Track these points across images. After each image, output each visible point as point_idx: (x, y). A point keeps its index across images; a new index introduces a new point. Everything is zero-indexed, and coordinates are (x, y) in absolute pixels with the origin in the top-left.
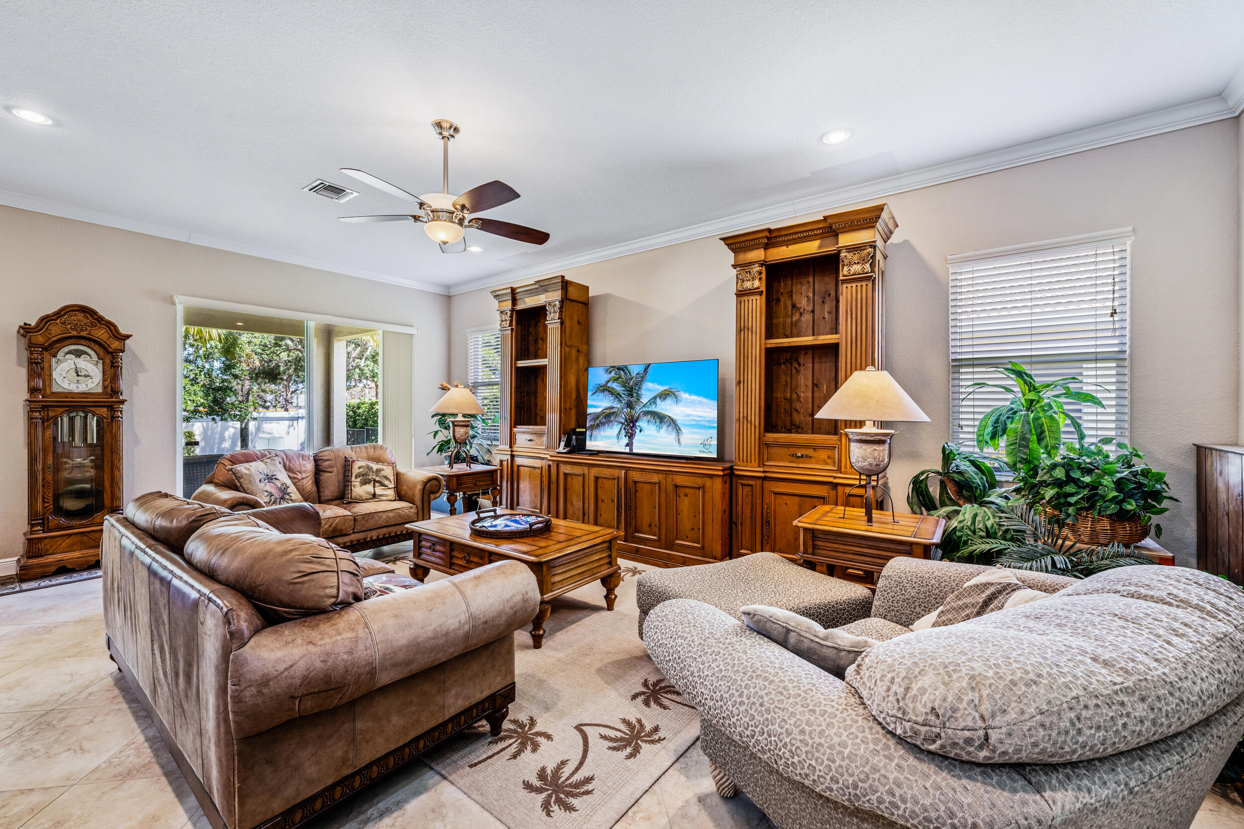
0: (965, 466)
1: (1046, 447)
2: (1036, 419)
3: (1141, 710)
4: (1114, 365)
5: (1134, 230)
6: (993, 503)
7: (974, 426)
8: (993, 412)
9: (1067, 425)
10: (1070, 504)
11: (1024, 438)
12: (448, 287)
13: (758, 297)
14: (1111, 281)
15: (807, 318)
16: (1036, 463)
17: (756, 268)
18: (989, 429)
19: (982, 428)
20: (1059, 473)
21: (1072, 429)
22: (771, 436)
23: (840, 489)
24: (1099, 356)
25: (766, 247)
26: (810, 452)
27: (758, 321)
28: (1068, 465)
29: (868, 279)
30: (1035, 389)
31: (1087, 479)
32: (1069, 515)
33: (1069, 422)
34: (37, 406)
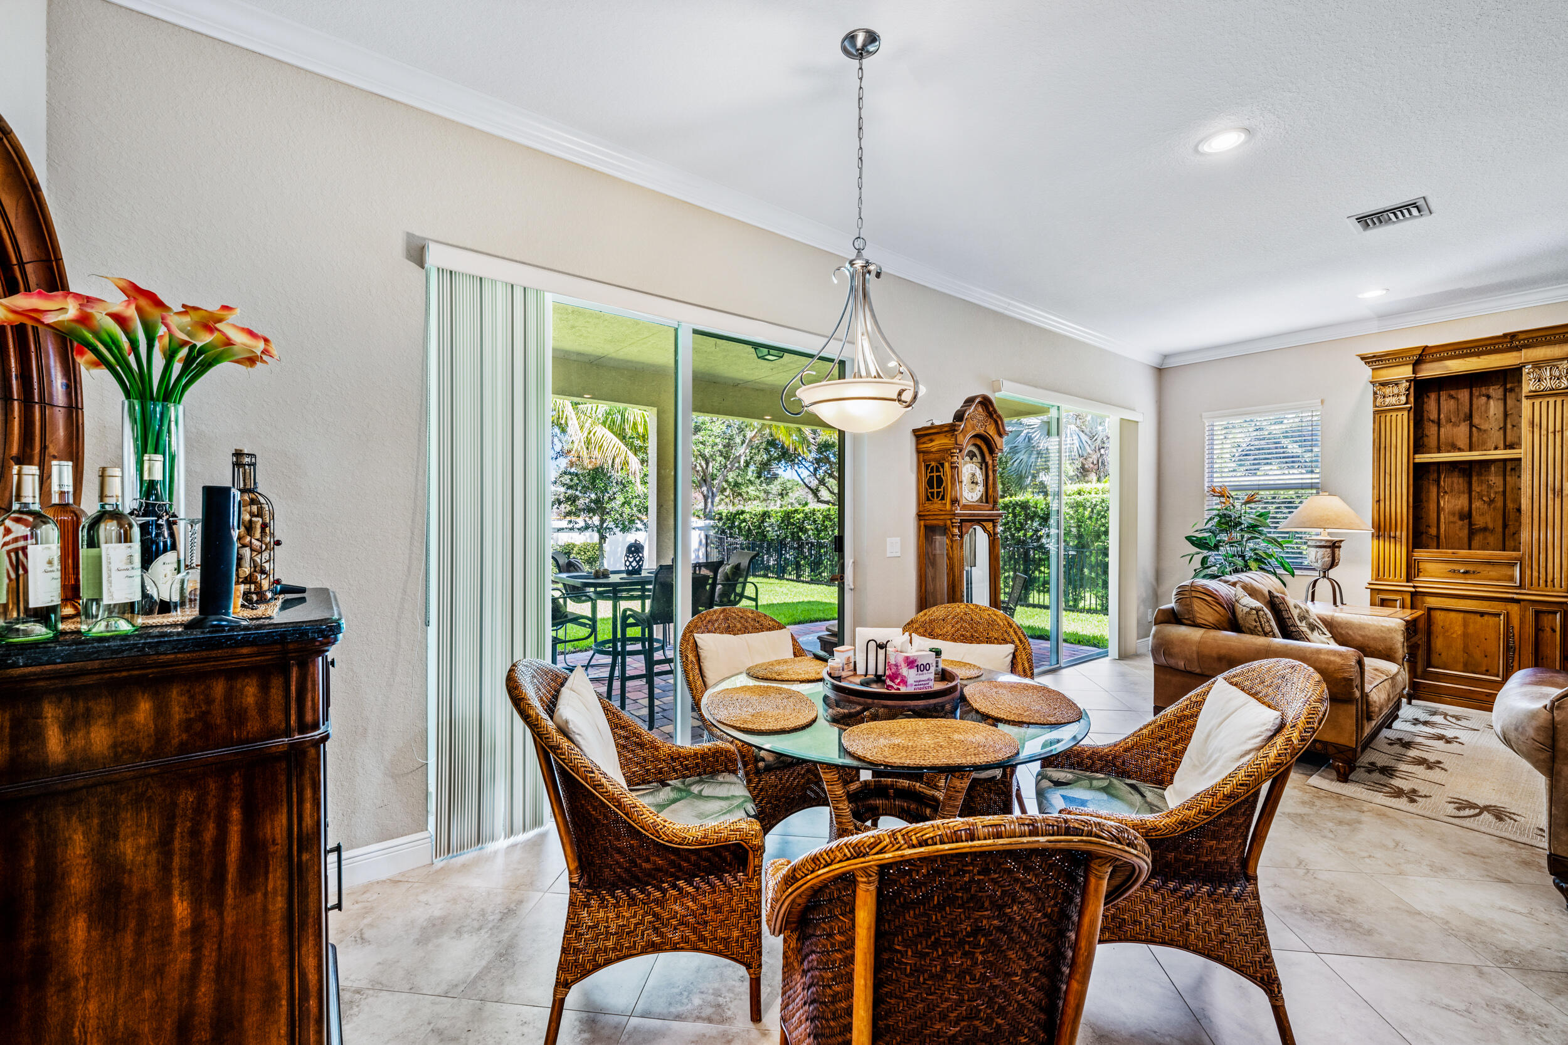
34: (958, 519)
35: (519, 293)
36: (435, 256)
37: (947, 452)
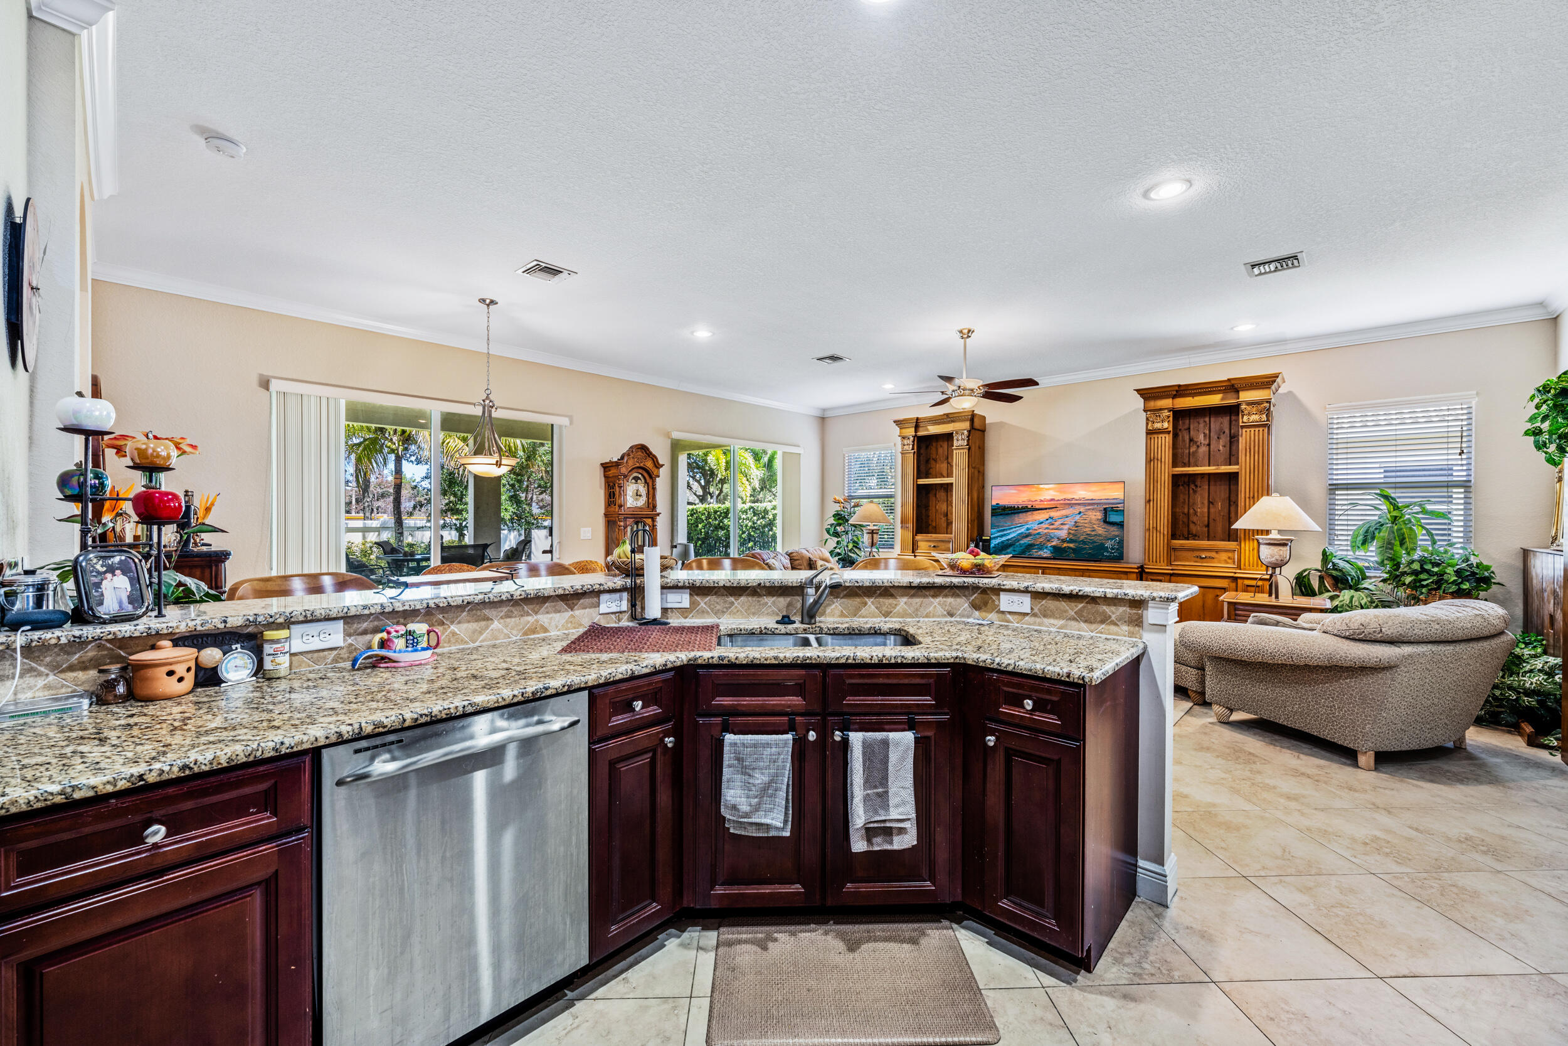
0: (1342, 564)
1: (1407, 549)
2: (1399, 529)
3: (1437, 627)
4: (1462, 490)
5: (1477, 394)
6: (1367, 589)
7: (1348, 535)
8: (1364, 524)
9: (1423, 535)
10: (1423, 586)
11: (1390, 543)
12: (824, 410)
13: (1167, 436)
14: (1460, 429)
15: (1203, 449)
16: (1399, 560)
17: (1166, 413)
18: (1361, 538)
19: (1354, 537)
20: (1416, 566)
21: (1427, 538)
22: (1177, 543)
23: (1240, 581)
24: (1450, 484)
25: (1174, 397)
26: (1213, 554)
27: (1167, 455)
28: (1422, 562)
29: (1264, 426)
30: (1398, 508)
31: (1436, 569)
32: (1422, 593)
33: (1424, 532)
34: (622, 517)
35: (324, 401)
36: (275, 385)
37: (617, 477)
